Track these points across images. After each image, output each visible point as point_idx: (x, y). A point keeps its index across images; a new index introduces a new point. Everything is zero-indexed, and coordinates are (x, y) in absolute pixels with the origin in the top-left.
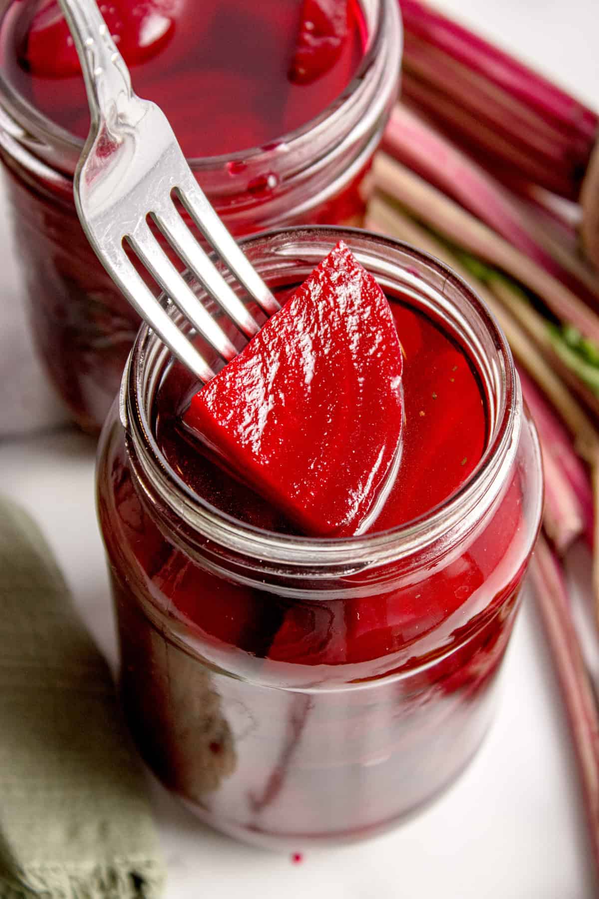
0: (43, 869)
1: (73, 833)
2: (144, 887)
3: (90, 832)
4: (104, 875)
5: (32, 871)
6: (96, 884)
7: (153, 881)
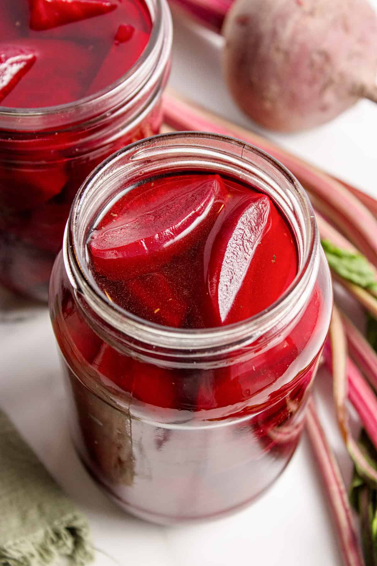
0: (15, 544)
1: (24, 517)
2: (78, 533)
3: (33, 514)
4: (52, 535)
5: (10, 547)
6: (49, 542)
7: (83, 527)
